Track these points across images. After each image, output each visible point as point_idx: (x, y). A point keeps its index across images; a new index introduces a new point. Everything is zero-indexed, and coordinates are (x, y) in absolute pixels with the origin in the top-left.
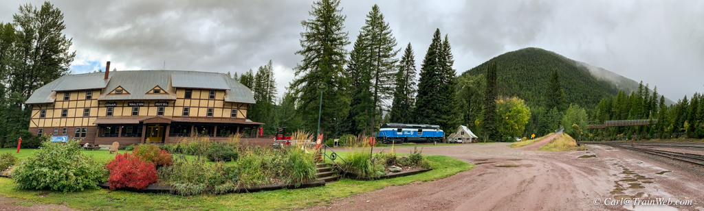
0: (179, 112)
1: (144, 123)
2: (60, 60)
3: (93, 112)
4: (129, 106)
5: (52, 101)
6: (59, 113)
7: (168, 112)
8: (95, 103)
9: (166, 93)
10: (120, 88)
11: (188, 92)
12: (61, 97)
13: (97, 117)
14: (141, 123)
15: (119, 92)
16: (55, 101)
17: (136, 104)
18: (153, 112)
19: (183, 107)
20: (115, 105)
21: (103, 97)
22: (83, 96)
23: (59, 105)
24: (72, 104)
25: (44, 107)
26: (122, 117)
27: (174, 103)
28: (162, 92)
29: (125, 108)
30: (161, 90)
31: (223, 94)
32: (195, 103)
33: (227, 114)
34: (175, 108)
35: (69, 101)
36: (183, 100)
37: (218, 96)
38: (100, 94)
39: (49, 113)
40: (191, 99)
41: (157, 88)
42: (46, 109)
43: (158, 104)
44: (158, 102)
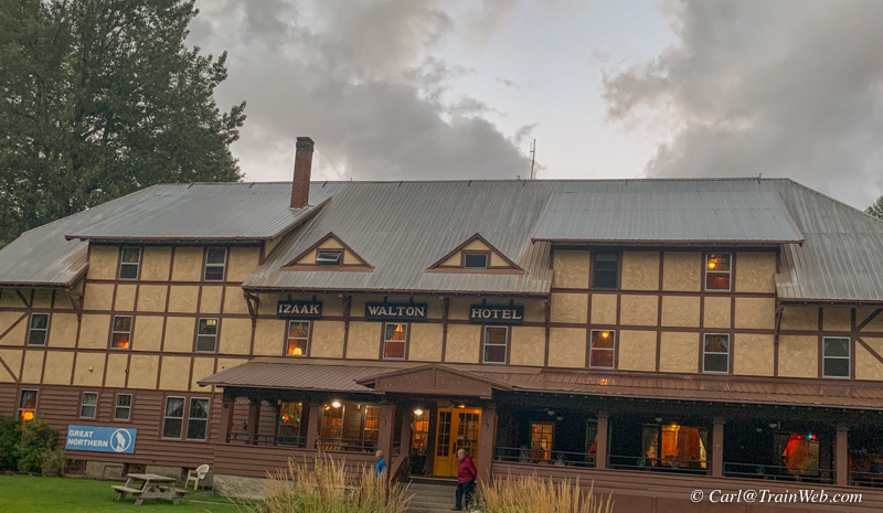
0: (570, 351)
3: (234, 336)
5: (67, 276)
6: (97, 330)
7: (526, 348)
8: (238, 300)
9: (513, 267)
10: (331, 244)
11: (606, 262)
12: (106, 266)
13: (251, 356)
15: (332, 260)
16: (85, 279)
17: (396, 310)
18: (464, 346)
19: (588, 326)
21: (267, 276)
22: (192, 267)
23: (99, 296)
24: (151, 298)
25: (43, 302)
26: (343, 363)
27: (548, 309)
28: (496, 261)
29: (354, 326)
30: (494, 255)
31: (768, 267)
32: (640, 309)
33: (802, 359)
34: (555, 332)
35: (140, 283)
36: (586, 295)
37: (750, 276)
38: (257, 262)
39: (62, 329)
40: (620, 292)
41: (477, 246)
42: (53, 310)
43: (481, 314)
44: (483, 306)
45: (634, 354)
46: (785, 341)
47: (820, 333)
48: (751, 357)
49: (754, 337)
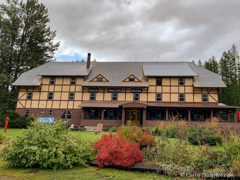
0: (152, 98)
1: (123, 107)
2: (46, 49)
3: (78, 96)
4: (109, 92)
5: (38, 84)
6: (45, 96)
7: (143, 98)
8: (79, 89)
9: (140, 81)
10: (100, 77)
11: (159, 80)
12: (47, 81)
13: (82, 101)
14: (121, 107)
15: (100, 80)
16: (41, 85)
17: (115, 90)
18: (130, 97)
19: (156, 93)
20: (97, 90)
21: (86, 83)
22: (68, 82)
23: (45, 88)
24: (58, 88)
25: (31, 89)
26: (104, 101)
27: (148, 90)
28: (136, 80)
29: (105, 94)
30: (135, 79)
31: (191, 81)
32: (166, 89)
33: (198, 98)
34: (149, 94)
35: (55, 85)
36: (155, 87)
37: (188, 82)
38: (83, 80)
39: (35, 96)
40: (162, 86)
41: (132, 77)
42: (33, 91)
43: (133, 91)
44: (134, 89)
45: (165, 98)
46: (195, 95)
47: (202, 93)
48: (189, 98)
49: (189, 94)
